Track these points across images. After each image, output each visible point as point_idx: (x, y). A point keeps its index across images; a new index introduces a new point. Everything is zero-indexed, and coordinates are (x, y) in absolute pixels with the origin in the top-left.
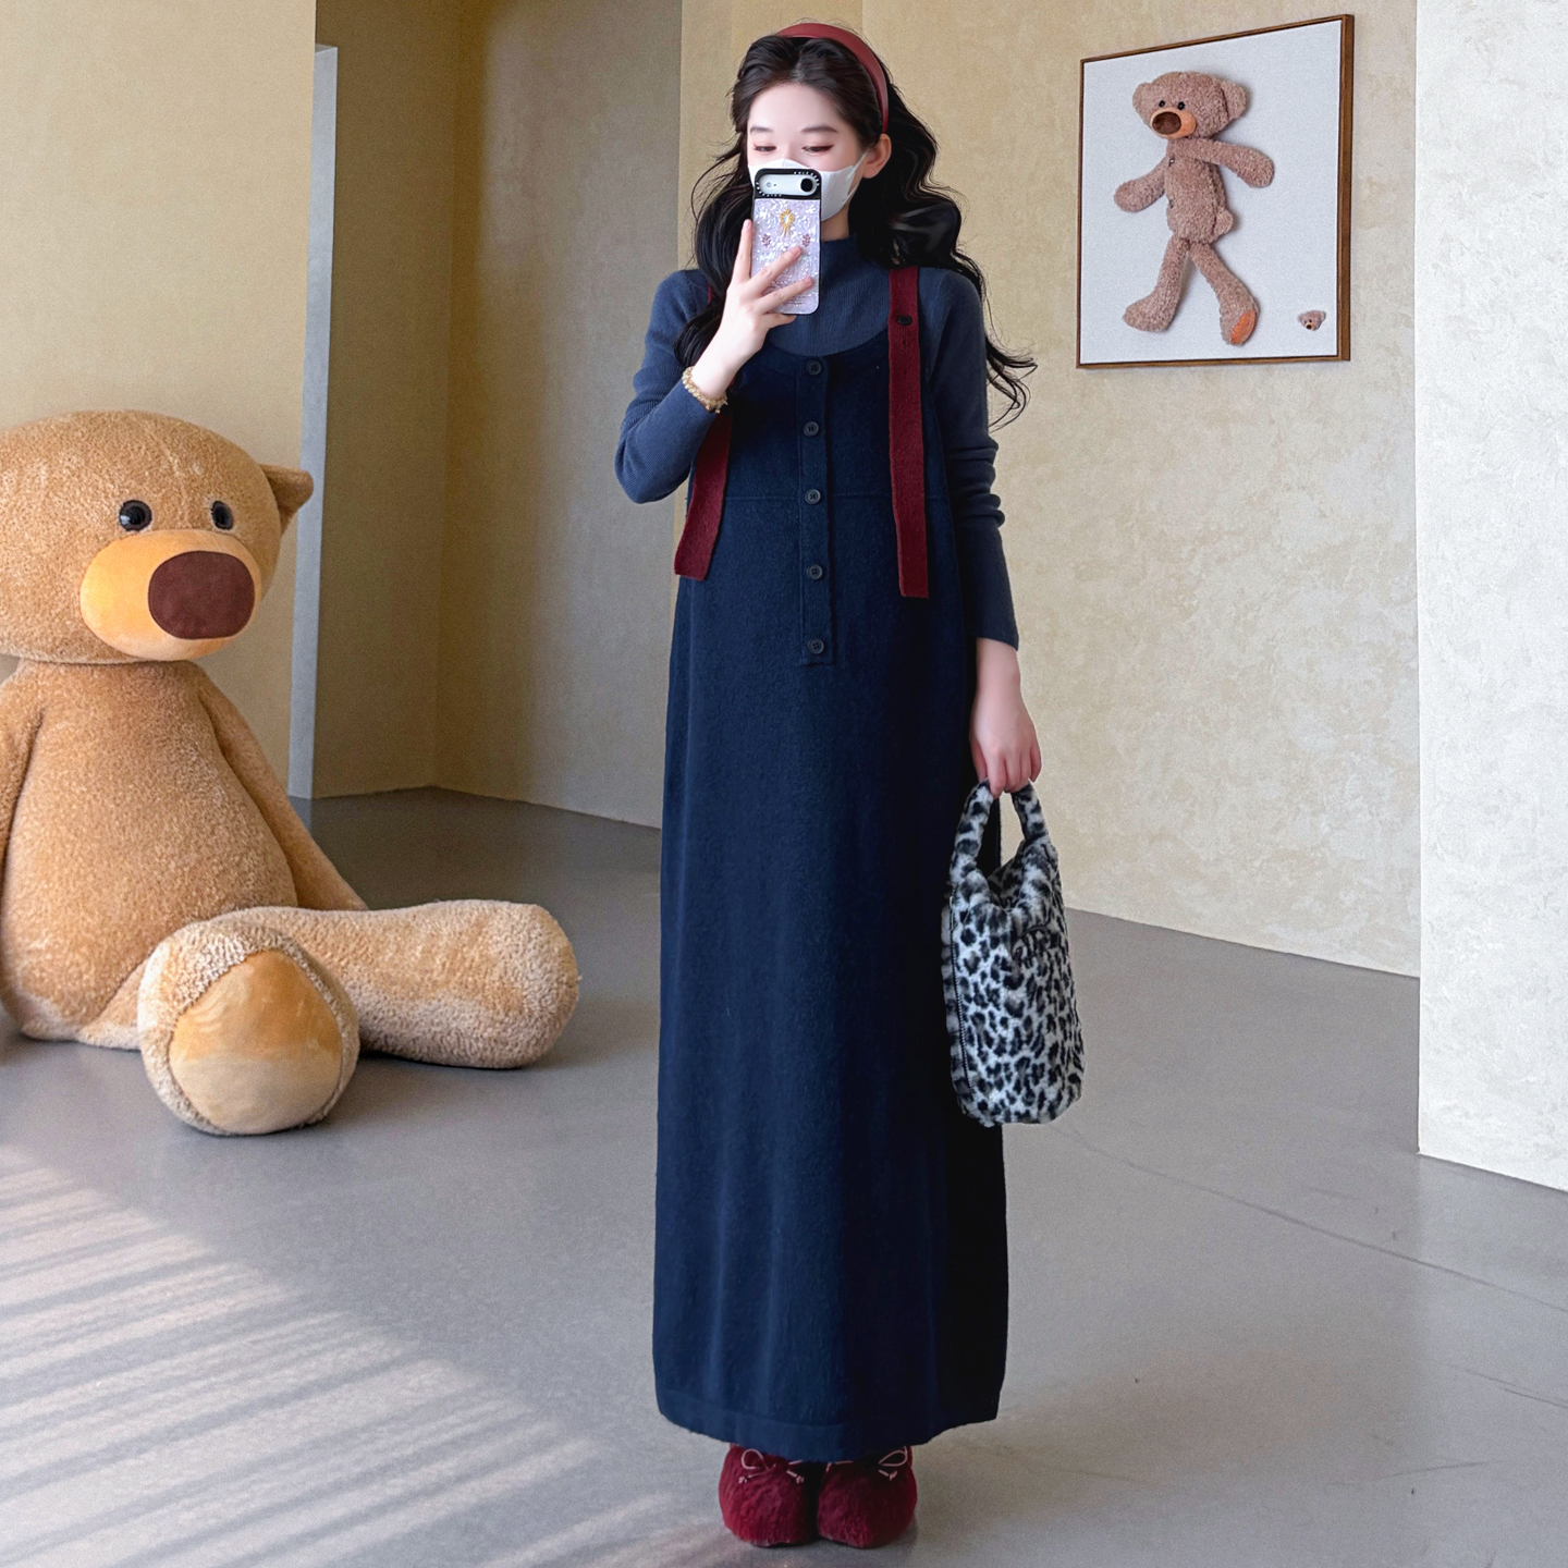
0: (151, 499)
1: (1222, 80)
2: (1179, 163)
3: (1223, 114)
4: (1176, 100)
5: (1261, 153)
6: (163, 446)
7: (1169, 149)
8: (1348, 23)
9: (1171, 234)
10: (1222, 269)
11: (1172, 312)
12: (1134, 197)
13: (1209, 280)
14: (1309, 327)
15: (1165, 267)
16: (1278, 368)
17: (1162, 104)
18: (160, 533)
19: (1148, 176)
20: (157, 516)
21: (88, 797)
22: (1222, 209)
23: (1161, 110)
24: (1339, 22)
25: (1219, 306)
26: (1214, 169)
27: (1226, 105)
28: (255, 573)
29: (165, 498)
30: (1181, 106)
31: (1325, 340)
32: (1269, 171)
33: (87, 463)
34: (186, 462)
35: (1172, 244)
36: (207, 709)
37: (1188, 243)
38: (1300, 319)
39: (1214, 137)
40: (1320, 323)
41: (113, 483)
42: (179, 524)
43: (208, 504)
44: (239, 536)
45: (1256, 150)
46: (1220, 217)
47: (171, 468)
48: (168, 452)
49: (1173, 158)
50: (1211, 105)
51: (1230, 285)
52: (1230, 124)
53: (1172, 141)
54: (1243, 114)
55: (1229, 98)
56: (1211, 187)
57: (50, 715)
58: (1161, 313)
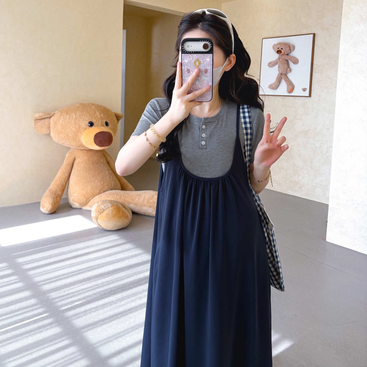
0: (94, 121)
1: (289, 44)
2: (281, 59)
3: (290, 51)
4: (281, 48)
5: (296, 58)
6: (96, 111)
7: (279, 57)
8: (314, 35)
9: (278, 72)
10: (288, 79)
11: (277, 86)
12: (271, 65)
13: (285, 81)
14: (304, 91)
15: (277, 78)
16: (297, 97)
17: (278, 48)
18: (96, 127)
19: (274, 61)
20: (95, 124)
21: (84, 173)
22: (288, 68)
23: (278, 50)
24: (312, 35)
25: (286, 86)
26: (287, 61)
27: (290, 50)
28: (113, 134)
29: (96, 121)
30: (282, 49)
31: (307, 93)
32: (298, 61)
33: (82, 114)
34: (100, 114)
35: (279, 74)
36: (105, 157)
37: (281, 74)
38: (302, 89)
39: (287, 55)
40: (306, 90)
41: (87, 118)
42: (99, 126)
43: (104, 122)
44: (110, 127)
45: (295, 58)
46: (288, 70)
47: (97, 115)
48: (97, 112)
49: (280, 58)
50: (288, 49)
51: (289, 82)
52: (290, 52)
53: (280, 55)
54: (293, 51)
55: (291, 47)
56: (287, 64)
57: (77, 158)
58: (275, 86)
